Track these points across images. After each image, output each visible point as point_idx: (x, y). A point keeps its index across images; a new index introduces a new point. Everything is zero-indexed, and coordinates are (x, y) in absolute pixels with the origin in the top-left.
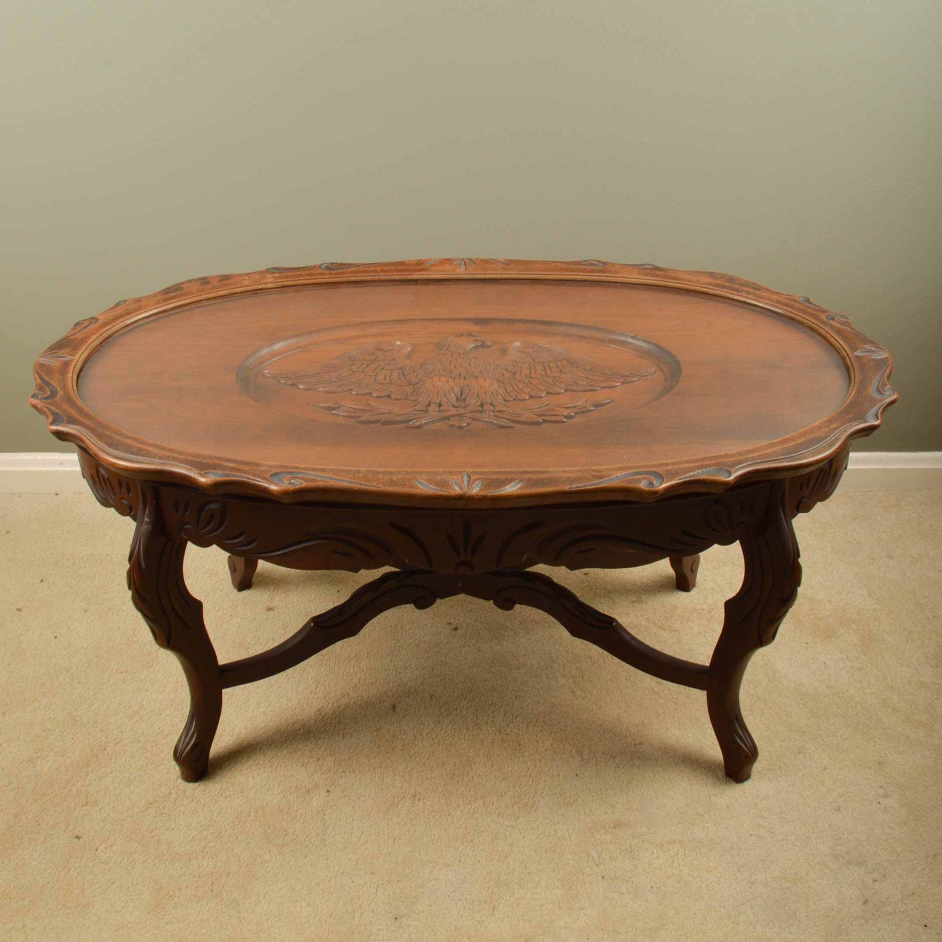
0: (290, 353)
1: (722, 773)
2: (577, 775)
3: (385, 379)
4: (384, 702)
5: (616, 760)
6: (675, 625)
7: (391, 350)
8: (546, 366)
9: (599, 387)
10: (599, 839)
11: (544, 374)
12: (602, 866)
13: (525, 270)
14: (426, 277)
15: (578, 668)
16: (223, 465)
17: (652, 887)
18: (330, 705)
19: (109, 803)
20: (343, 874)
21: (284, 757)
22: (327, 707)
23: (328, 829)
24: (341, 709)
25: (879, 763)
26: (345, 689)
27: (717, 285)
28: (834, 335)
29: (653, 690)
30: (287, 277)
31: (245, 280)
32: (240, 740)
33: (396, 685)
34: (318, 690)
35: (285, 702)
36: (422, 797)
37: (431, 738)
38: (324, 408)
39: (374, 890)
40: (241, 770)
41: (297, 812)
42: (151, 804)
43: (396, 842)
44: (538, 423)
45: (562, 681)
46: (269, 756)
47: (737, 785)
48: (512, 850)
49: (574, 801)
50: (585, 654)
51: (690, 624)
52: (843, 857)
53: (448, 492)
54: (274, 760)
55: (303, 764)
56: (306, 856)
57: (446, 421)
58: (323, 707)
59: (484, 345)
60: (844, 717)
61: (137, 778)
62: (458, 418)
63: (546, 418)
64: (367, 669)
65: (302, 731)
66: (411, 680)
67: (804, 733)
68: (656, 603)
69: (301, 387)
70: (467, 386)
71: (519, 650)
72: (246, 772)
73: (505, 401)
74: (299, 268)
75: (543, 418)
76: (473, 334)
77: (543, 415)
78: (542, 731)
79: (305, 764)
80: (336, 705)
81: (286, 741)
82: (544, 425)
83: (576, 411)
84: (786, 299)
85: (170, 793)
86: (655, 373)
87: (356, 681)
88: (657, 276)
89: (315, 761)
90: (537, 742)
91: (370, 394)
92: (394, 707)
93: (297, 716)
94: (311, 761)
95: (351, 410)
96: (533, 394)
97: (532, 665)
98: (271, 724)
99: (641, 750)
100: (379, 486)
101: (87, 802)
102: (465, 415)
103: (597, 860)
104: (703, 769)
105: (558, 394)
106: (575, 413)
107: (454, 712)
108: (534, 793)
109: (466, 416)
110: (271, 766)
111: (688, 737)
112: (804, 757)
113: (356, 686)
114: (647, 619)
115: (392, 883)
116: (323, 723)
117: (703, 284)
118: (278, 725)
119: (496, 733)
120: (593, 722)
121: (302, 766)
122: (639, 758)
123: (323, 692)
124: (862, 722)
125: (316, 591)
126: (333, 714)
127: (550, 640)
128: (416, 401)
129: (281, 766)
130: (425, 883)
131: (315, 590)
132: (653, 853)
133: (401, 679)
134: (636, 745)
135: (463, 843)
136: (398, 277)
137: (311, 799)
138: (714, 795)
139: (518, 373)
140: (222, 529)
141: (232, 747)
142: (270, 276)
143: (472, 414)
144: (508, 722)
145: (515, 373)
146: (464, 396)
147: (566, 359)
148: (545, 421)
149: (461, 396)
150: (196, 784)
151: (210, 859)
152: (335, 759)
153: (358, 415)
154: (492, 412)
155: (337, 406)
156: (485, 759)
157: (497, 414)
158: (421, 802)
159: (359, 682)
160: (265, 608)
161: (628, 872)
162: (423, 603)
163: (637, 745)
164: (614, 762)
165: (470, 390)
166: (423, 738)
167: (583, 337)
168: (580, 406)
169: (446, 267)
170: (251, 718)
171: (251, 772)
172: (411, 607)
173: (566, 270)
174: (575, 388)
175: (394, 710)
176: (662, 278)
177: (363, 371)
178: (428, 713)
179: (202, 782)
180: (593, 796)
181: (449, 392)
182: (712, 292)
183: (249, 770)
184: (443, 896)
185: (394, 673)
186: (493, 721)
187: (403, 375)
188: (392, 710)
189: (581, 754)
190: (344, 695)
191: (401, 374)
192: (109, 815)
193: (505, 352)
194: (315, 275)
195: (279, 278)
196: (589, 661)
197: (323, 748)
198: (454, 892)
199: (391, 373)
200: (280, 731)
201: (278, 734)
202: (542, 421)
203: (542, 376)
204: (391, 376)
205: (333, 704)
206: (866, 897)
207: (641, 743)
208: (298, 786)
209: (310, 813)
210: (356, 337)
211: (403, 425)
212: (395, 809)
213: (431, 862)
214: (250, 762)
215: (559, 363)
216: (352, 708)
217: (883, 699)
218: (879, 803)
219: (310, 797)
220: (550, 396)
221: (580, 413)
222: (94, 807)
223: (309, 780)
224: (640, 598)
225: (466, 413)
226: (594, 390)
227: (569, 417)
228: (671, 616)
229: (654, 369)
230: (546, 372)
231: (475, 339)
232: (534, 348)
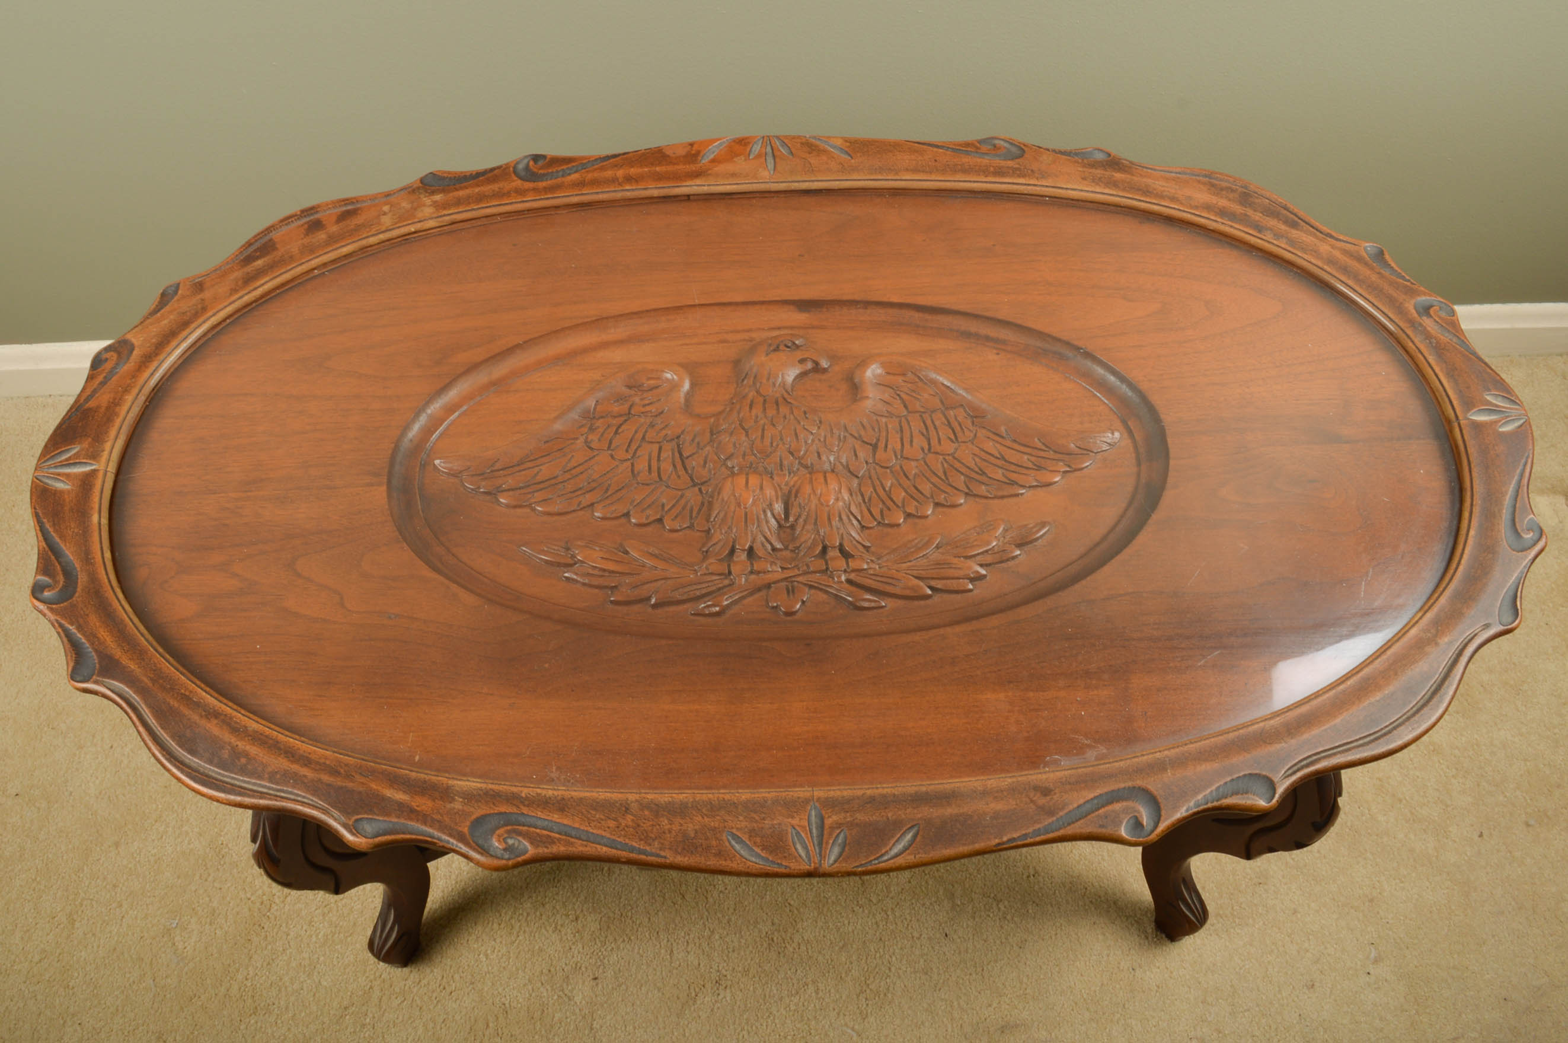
1: (1150, 928)
2: (946, 935)
3: (650, 470)
5: (1001, 906)
7: (654, 389)
8: (929, 422)
9: (1024, 486)
11: (926, 447)
13: (881, 170)
14: (705, 189)
16: (383, 798)
19: (287, 1008)
21: (528, 914)
25: (1371, 901)
27: (1222, 212)
28: (1431, 359)
30: (458, 202)
31: (385, 214)
36: (729, 983)
38: (550, 567)
41: (554, 1017)
42: (346, 1008)
44: (922, 600)
49: (943, 983)
53: (786, 867)
54: (513, 921)
55: (556, 927)
59: (818, 370)
61: (322, 959)
62: (784, 584)
63: (939, 584)
69: (504, 501)
70: (796, 495)
73: (864, 529)
74: (479, 174)
75: (933, 585)
76: (797, 340)
77: (932, 580)
79: (559, 927)
82: (936, 600)
83: (988, 560)
84: (1345, 252)
85: (371, 987)
88: (1115, 184)
89: (572, 921)
91: (627, 516)
94: (567, 922)
95: (596, 572)
96: (912, 509)
99: (1037, 887)
100: (662, 853)
101: (256, 1008)
102: (797, 579)
104: (1124, 919)
105: (954, 506)
106: (987, 566)
108: (887, 971)
109: (798, 582)
110: (510, 933)
111: (1103, 860)
112: (1266, 891)
117: (1196, 208)
121: (553, 932)
122: (1034, 903)
124: (1349, 824)
128: (707, 538)
129: (524, 932)
134: (1028, 877)
136: (656, 193)
137: (573, 989)
138: (1140, 967)
139: (881, 445)
141: (450, 898)
142: (427, 201)
143: (809, 577)
145: (875, 447)
147: (962, 406)
148: (935, 591)
149: (787, 521)
150: (406, 970)
152: (601, 918)
153: (609, 582)
154: (843, 573)
155: (572, 555)
156: (816, 914)
157: (852, 576)
158: (728, 991)
164: (999, 909)
165: (801, 503)
168: (995, 545)
169: (740, 165)
173: (955, 169)
174: (983, 487)
176: (1124, 190)
177: (609, 449)
179: (414, 966)
180: (971, 974)
182: (1213, 225)
187: (681, 454)
189: (952, 896)
191: (677, 455)
192: (289, 1029)
193: (856, 391)
194: (508, 194)
195: (445, 206)
199: (660, 449)
202: (930, 591)
203: (923, 451)
204: (659, 460)
208: (553, 970)
209: (573, 1017)
212: (692, 1009)
214: (479, 928)
215: (951, 415)
217: (1380, 780)
218: (1369, 973)
219: (570, 988)
220: (941, 511)
221: (994, 563)
222: (267, 1015)
223: (566, 957)
225: (798, 576)
226: (1017, 495)
227: (977, 579)
229: (1117, 435)
230: (929, 444)
231: (799, 355)
232: (904, 375)
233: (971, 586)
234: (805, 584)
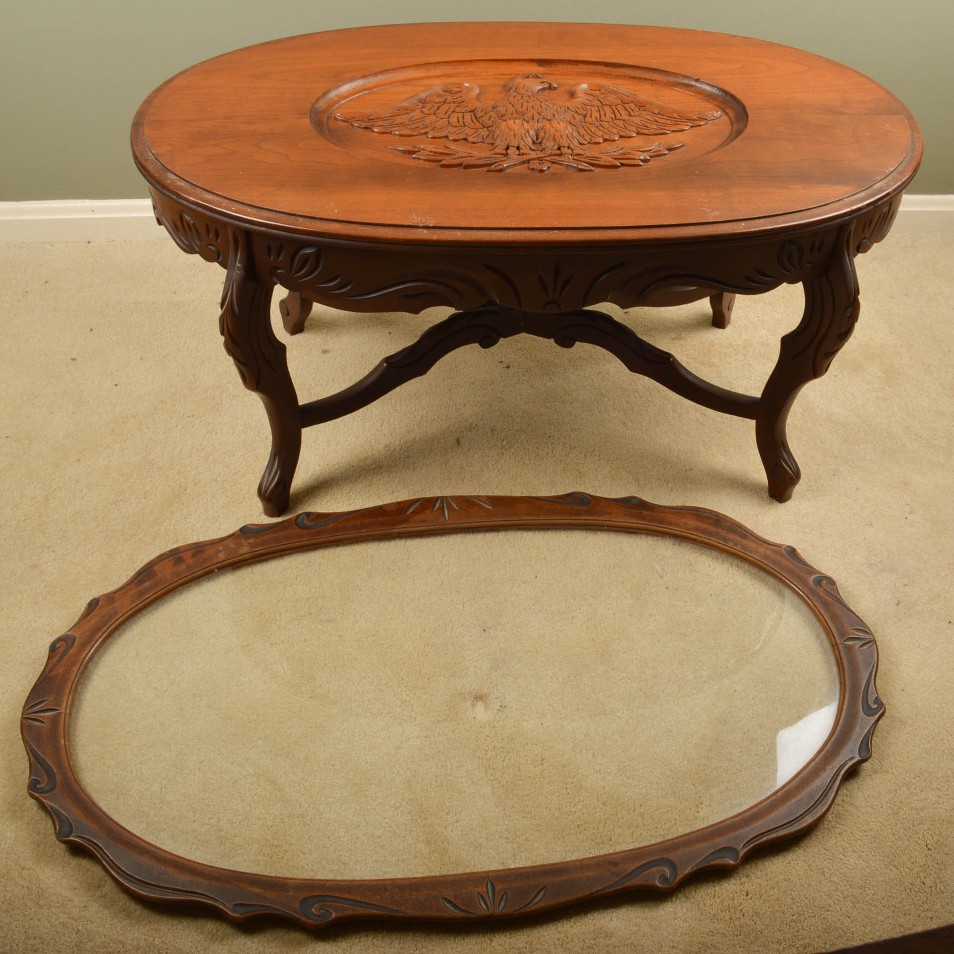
0: (357, 95)
1: (766, 495)
3: (458, 122)
4: (448, 437)
5: (669, 485)
6: (714, 360)
7: (459, 92)
8: (614, 109)
9: (669, 130)
10: (661, 555)
11: (614, 117)
12: (665, 578)
15: (627, 402)
17: (711, 595)
18: (397, 442)
20: (431, 593)
21: (360, 490)
22: (394, 442)
23: (411, 555)
24: (408, 444)
26: (410, 426)
29: (698, 421)
32: (316, 476)
33: (458, 421)
34: (383, 427)
35: (354, 440)
37: (496, 469)
38: (404, 152)
39: (461, 606)
40: (321, 504)
43: (476, 563)
44: (616, 167)
45: (615, 414)
46: (346, 490)
47: (780, 504)
48: (583, 566)
50: (633, 389)
51: (727, 358)
52: (877, 566)
54: (351, 493)
55: (379, 496)
56: (394, 579)
57: (526, 165)
58: (390, 443)
59: (550, 88)
60: (872, 443)
62: (537, 161)
63: (624, 162)
64: (428, 407)
65: (373, 466)
66: (471, 416)
67: (837, 457)
68: (694, 340)
69: (376, 130)
70: (542, 129)
71: (570, 385)
72: (326, 506)
73: (581, 144)
75: (621, 161)
76: (539, 76)
77: (620, 159)
78: (599, 460)
79: (381, 496)
80: (402, 441)
81: (360, 475)
82: (622, 169)
83: (652, 154)
86: (721, 117)
87: (419, 417)
89: (390, 493)
90: (596, 469)
91: (447, 137)
92: (458, 441)
93: (367, 452)
94: (386, 494)
95: (432, 154)
96: (607, 137)
97: (584, 399)
98: (343, 460)
99: (691, 475)
102: (545, 158)
103: (660, 573)
104: (749, 491)
105: (630, 137)
106: (651, 157)
107: (516, 445)
109: (545, 160)
110: (349, 499)
111: (734, 463)
112: (839, 479)
113: (419, 423)
114: (687, 355)
115: (477, 599)
116: (392, 459)
118: (349, 461)
119: (557, 464)
120: (646, 450)
121: (378, 498)
122: (690, 483)
123: (389, 429)
125: (368, 333)
126: (401, 449)
127: (598, 375)
128: (493, 144)
129: (358, 499)
130: (507, 598)
131: (366, 332)
132: (710, 566)
133: (462, 415)
135: (537, 562)
138: (761, 514)
139: (589, 115)
140: (316, 273)
141: (308, 483)
143: (552, 158)
144: (567, 452)
145: (585, 116)
146: (539, 140)
147: (632, 102)
148: (622, 165)
149: (537, 139)
151: (304, 586)
152: (409, 491)
153: (439, 158)
154: (570, 156)
155: (417, 149)
156: (550, 488)
157: (575, 157)
159: (422, 419)
160: (320, 351)
161: (689, 582)
162: (487, 342)
163: (688, 471)
165: (545, 133)
166: (489, 469)
167: (646, 79)
168: (655, 150)
170: (323, 456)
171: (330, 506)
172: (476, 346)
174: (646, 131)
175: (459, 444)
177: (434, 114)
178: (491, 447)
181: (525, 134)
183: (329, 504)
184: (524, 609)
185: (454, 409)
186: (553, 452)
187: (476, 117)
188: (456, 444)
190: (410, 432)
191: (473, 117)
193: (572, 95)
196: (636, 395)
197: (397, 481)
198: (534, 605)
199: (463, 116)
200: (353, 467)
201: (351, 470)
202: (619, 164)
203: (612, 118)
204: (463, 118)
205: (400, 440)
206: (898, 599)
207: (691, 469)
210: (422, 78)
211: (486, 169)
213: (511, 580)
214: (329, 497)
215: (627, 106)
216: (419, 443)
218: (907, 518)
220: (623, 139)
221: (655, 156)
224: (680, 335)
225: (545, 157)
226: (665, 134)
227: (645, 161)
228: (710, 352)
229: (719, 113)
230: (615, 116)
231: (541, 80)
232: (600, 90)
233: (642, 164)
234: (549, 161)
